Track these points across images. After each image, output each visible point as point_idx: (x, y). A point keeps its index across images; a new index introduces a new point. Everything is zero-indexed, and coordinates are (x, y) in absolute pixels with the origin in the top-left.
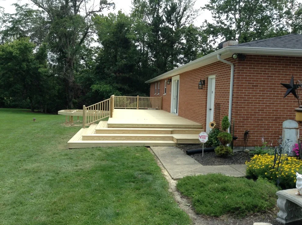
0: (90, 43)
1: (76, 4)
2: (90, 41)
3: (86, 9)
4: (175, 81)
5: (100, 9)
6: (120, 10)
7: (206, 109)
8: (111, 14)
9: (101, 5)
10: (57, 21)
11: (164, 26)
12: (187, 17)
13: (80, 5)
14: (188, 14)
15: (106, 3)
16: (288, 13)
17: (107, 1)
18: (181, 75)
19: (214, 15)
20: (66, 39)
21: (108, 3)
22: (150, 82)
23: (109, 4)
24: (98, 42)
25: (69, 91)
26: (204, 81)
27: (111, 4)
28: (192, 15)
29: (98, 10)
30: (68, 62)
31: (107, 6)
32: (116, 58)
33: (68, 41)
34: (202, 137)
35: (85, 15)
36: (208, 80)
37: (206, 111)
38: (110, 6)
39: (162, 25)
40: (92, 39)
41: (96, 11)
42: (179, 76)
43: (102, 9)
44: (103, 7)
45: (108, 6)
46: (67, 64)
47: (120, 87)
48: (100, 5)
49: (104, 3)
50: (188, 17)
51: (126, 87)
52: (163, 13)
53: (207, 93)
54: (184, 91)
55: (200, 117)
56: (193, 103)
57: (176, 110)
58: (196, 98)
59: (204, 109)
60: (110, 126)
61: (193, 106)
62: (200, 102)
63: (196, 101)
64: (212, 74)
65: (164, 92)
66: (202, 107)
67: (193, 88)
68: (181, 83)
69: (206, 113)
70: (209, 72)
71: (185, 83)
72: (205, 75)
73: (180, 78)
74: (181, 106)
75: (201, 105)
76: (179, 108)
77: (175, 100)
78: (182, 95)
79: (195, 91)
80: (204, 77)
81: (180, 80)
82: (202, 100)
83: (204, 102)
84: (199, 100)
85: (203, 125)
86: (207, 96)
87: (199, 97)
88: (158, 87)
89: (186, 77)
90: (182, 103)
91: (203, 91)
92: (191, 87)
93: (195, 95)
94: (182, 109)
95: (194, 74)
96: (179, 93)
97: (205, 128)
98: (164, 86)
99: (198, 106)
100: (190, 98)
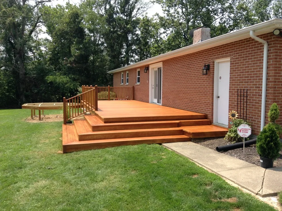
0: (38, 35)
2: (38, 32)
4: (153, 69)
6: (68, 1)
7: (213, 97)
8: (59, 6)
11: (118, 17)
12: (137, 9)
14: (138, 7)
16: (230, 7)
18: (165, 62)
19: (164, 9)
22: (113, 72)
24: (47, 33)
25: (21, 84)
26: (209, 66)
28: (142, 7)
30: (18, 53)
34: (243, 131)
35: (35, 4)
36: (214, 64)
37: (213, 99)
39: (116, 16)
40: (41, 30)
41: (45, 1)
42: (162, 62)
46: (17, 56)
50: (139, 9)
52: (114, 4)
53: (213, 79)
54: (171, 78)
55: (203, 106)
56: (189, 91)
57: (157, 99)
58: (195, 85)
59: (210, 97)
60: (107, 121)
61: (189, 94)
62: (201, 89)
63: (194, 89)
64: (222, 57)
65: (136, 82)
66: (206, 95)
67: (187, 75)
68: (165, 70)
69: (213, 101)
70: (218, 55)
71: (173, 70)
72: (210, 59)
73: (163, 65)
74: (166, 95)
75: (204, 93)
76: (163, 98)
77: (154, 89)
78: (169, 83)
79: (192, 78)
80: (209, 61)
81: (163, 68)
82: (205, 87)
83: (210, 89)
84: (200, 87)
85: (209, 115)
86: (213, 83)
87: (200, 83)
88: (127, 76)
89: (174, 64)
90: (168, 91)
91: (208, 77)
92: (184, 74)
93: (192, 82)
94: (169, 98)
95: (189, 59)
96: (163, 82)
97: (213, 119)
98: (136, 76)
99: (199, 94)
100: (183, 86)
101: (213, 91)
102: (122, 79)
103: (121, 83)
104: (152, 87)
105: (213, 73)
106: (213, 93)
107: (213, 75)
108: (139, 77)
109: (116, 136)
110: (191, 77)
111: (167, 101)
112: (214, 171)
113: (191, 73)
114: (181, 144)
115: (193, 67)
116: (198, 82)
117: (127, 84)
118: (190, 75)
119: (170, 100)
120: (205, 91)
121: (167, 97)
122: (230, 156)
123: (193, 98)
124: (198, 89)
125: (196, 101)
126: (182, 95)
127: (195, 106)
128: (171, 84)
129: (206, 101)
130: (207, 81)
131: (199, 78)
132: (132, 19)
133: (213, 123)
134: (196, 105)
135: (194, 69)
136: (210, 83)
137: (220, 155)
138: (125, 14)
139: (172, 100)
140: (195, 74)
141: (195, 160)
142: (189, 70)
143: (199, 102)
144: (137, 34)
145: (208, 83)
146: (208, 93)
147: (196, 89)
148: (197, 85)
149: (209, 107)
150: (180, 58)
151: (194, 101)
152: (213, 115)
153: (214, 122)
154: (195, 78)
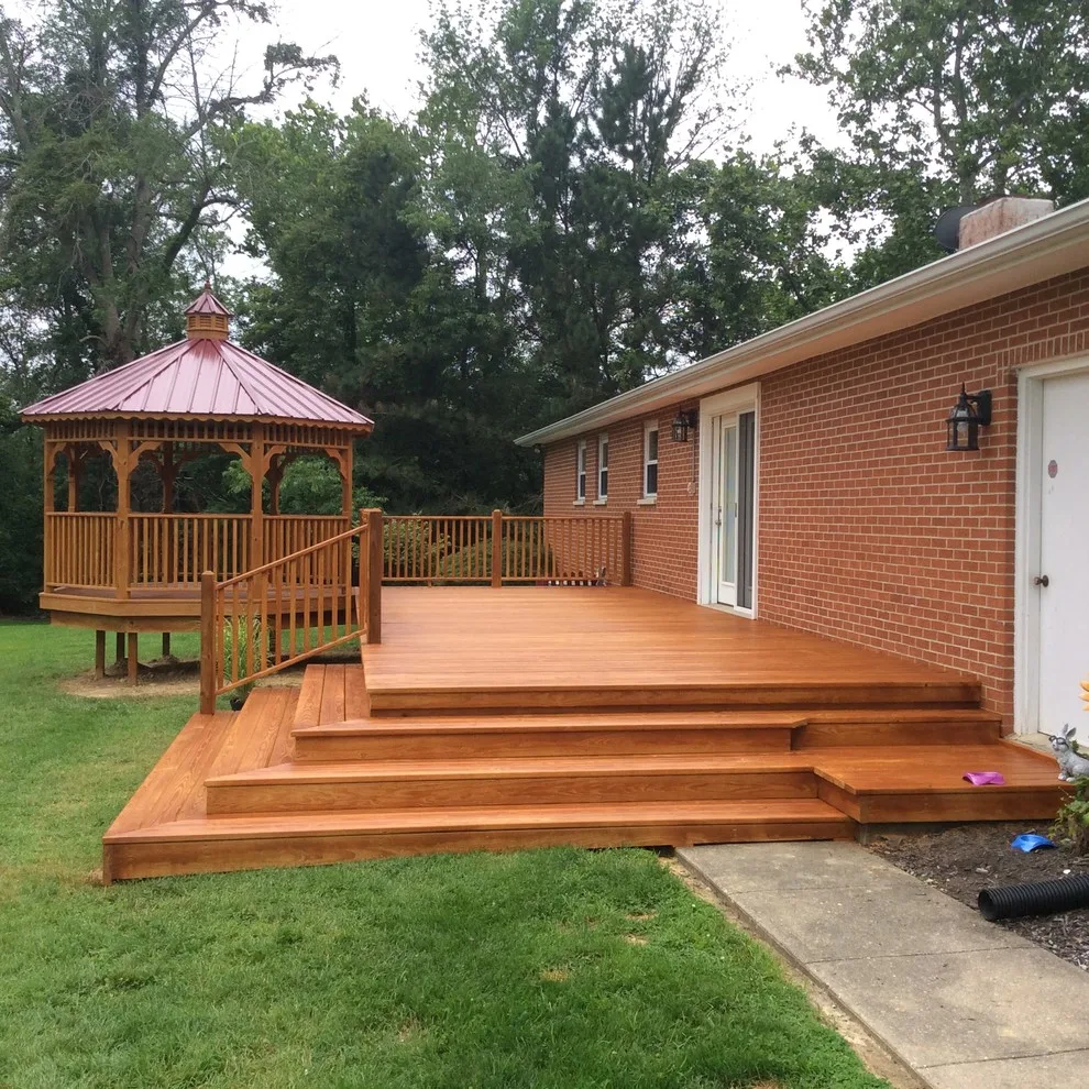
1: (143, 60)
3: (197, 91)
4: (717, 422)
5: (268, 87)
7: (1011, 580)
9: (269, 66)
10: (50, 146)
11: (592, 163)
12: (695, 119)
13: (164, 66)
15: (297, 59)
17: (299, 49)
18: (771, 380)
20: (98, 236)
21: (304, 56)
22: (541, 441)
23: (312, 63)
26: (985, 400)
27: (318, 62)
28: (720, 109)
29: (255, 94)
30: (109, 354)
31: (299, 76)
32: (354, 328)
33: (106, 246)
35: (193, 116)
36: (1013, 391)
37: (1010, 592)
38: (314, 74)
41: (244, 100)
42: (757, 385)
43: (275, 89)
44: (283, 77)
45: (306, 71)
47: (377, 474)
48: (267, 68)
49: (286, 60)
50: (703, 118)
51: (408, 473)
53: (1012, 476)
54: (802, 470)
55: (956, 630)
56: (887, 540)
57: (735, 585)
58: (915, 511)
59: (992, 579)
60: (384, 703)
61: (886, 559)
62: (948, 533)
63: (915, 531)
64: (1058, 350)
65: (642, 489)
66: (974, 567)
67: (878, 454)
68: (770, 427)
69: (1010, 604)
70: (1033, 337)
71: (807, 428)
72: (990, 360)
73: (763, 398)
74: (776, 564)
75: (965, 555)
76: (760, 576)
77: (722, 527)
78: (788, 495)
79: (902, 471)
80: (985, 372)
81: (763, 413)
82: (967, 522)
83: (992, 534)
84: (941, 522)
85: (991, 683)
86: (1011, 499)
87: (942, 500)
88: (601, 462)
89: (816, 392)
90: (788, 542)
91: (983, 465)
92: (863, 446)
93: (901, 491)
94: (792, 582)
95: (886, 365)
96: (761, 488)
97: (1010, 708)
98: (642, 457)
99: (936, 564)
100: (857, 511)
101: (1011, 546)
102: (581, 473)
103: (576, 499)
104: (715, 518)
105: (1013, 440)
106: (1010, 558)
107: (1013, 452)
108: (655, 462)
109: (416, 794)
110: (896, 462)
111: (783, 596)
112: (906, 1056)
113: (897, 442)
114: (789, 856)
115: (908, 410)
116: (934, 490)
117: (602, 499)
118: (890, 452)
119: (796, 590)
120: (968, 545)
121: (781, 572)
122: (1051, 956)
123: (907, 581)
124: (933, 532)
125: (921, 602)
126: (854, 565)
127: (915, 632)
128: (800, 503)
129: (977, 600)
130: (977, 488)
131: (935, 469)
132: (669, 170)
133: (1011, 731)
134: (922, 623)
135: (910, 420)
136: (992, 499)
137: (994, 944)
138: (630, 147)
139: (806, 592)
140: (916, 450)
141: (821, 972)
142: (887, 423)
143: (939, 605)
144: (692, 246)
145: (986, 499)
146: (982, 557)
147: (920, 532)
148: (929, 511)
149: (990, 636)
150: (845, 358)
151: (911, 601)
152: (1010, 686)
153: (1017, 729)
154: (916, 470)
